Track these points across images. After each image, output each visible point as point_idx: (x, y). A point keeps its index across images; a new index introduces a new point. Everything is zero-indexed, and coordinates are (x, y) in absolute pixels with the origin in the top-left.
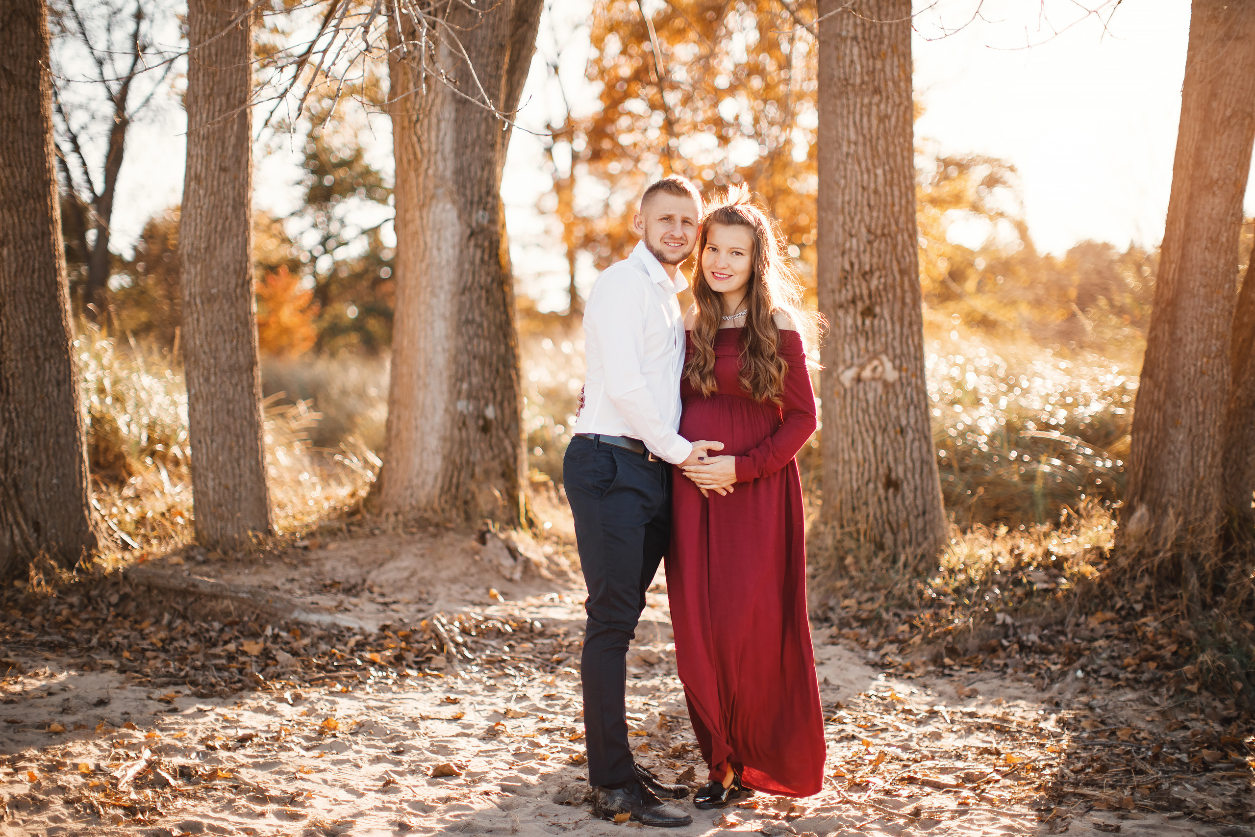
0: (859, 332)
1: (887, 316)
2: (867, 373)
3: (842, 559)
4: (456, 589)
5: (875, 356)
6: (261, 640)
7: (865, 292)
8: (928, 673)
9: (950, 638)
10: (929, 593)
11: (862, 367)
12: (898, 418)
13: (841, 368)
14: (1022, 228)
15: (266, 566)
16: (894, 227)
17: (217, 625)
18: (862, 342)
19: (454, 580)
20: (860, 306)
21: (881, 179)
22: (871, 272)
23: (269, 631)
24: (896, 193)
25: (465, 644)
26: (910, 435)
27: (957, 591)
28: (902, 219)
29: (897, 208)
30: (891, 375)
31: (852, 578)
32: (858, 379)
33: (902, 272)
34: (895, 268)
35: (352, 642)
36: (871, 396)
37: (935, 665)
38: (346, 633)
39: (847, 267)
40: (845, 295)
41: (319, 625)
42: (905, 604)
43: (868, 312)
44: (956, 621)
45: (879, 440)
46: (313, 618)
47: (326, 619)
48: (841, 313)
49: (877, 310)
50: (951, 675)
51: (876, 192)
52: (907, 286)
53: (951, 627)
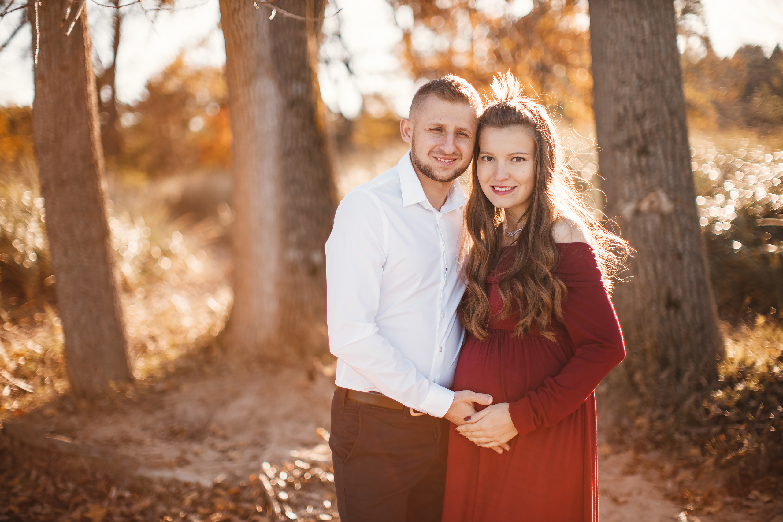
0: (636, 170)
1: (660, 152)
2: (645, 206)
3: (631, 376)
4: (289, 426)
5: (651, 190)
6: (106, 503)
7: (639, 132)
8: (726, 504)
9: (742, 464)
10: (714, 410)
11: (640, 201)
12: (675, 246)
13: (620, 202)
14: (706, 41)
15: (125, 413)
16: (661, 73)
17: (71, 486)
18: (639, 179)
19: (287, 417)
20: (635, 146)
21: (647, 31)
22: (644, 114)
23: (114, 493)
24: (662, 40)
25: (288, 502)
26: (686, 259)
27: (739, 404)
28: (669, 65)
29: (663, 55)
30: (666, 206)
31: (641, 395)
32: (637, 212)
33: (672, 113)
34: (665, 108)
35: (188, 501)
36: (650, 227)
37: (731, 495)
38: (184, 490)
39: (621, 111)
40: (621, 137)
41: (161, 481)
42: (693, 422)
43: (643, 151)
44: (746, 442)
45: (659, 266)
46: (156, 474)
47: (167, 474)
48: (618, 154)
49: (651, 149)
50: (749, 507)
51: (644, 42)
52: (676, 125)
53: (741, 452)
